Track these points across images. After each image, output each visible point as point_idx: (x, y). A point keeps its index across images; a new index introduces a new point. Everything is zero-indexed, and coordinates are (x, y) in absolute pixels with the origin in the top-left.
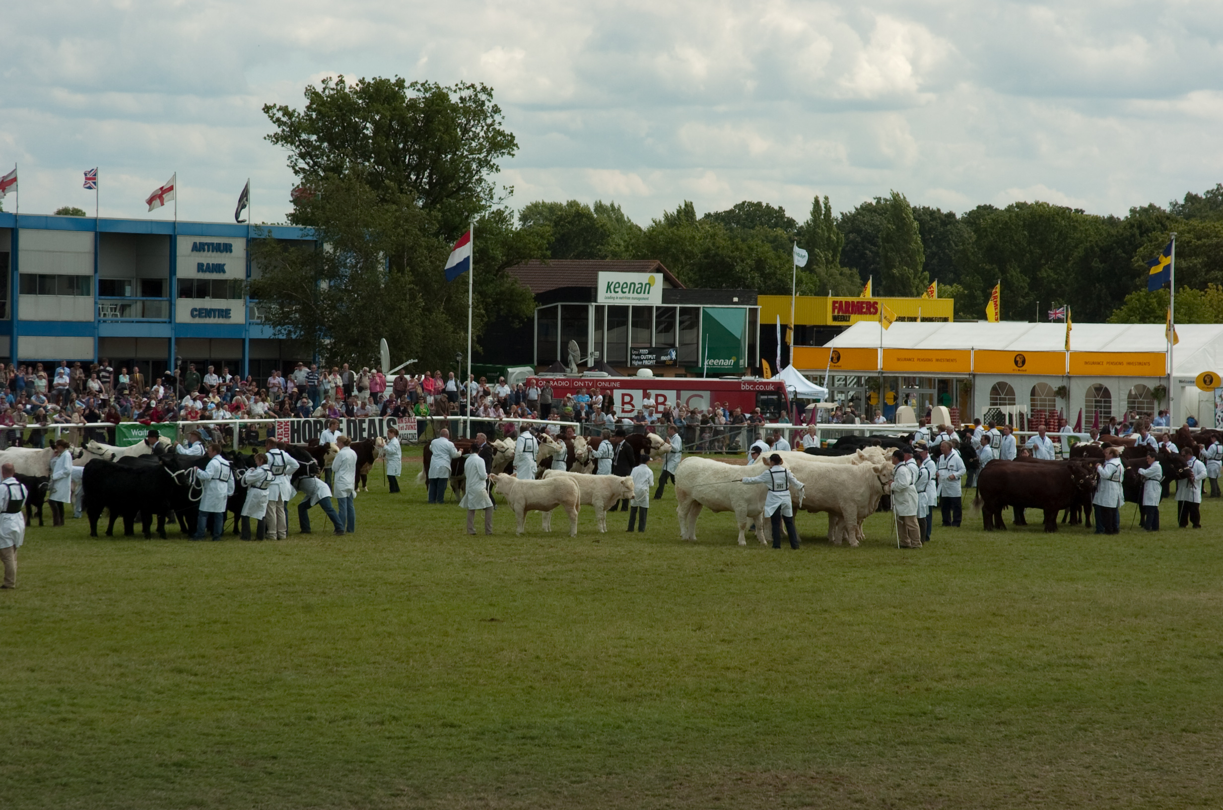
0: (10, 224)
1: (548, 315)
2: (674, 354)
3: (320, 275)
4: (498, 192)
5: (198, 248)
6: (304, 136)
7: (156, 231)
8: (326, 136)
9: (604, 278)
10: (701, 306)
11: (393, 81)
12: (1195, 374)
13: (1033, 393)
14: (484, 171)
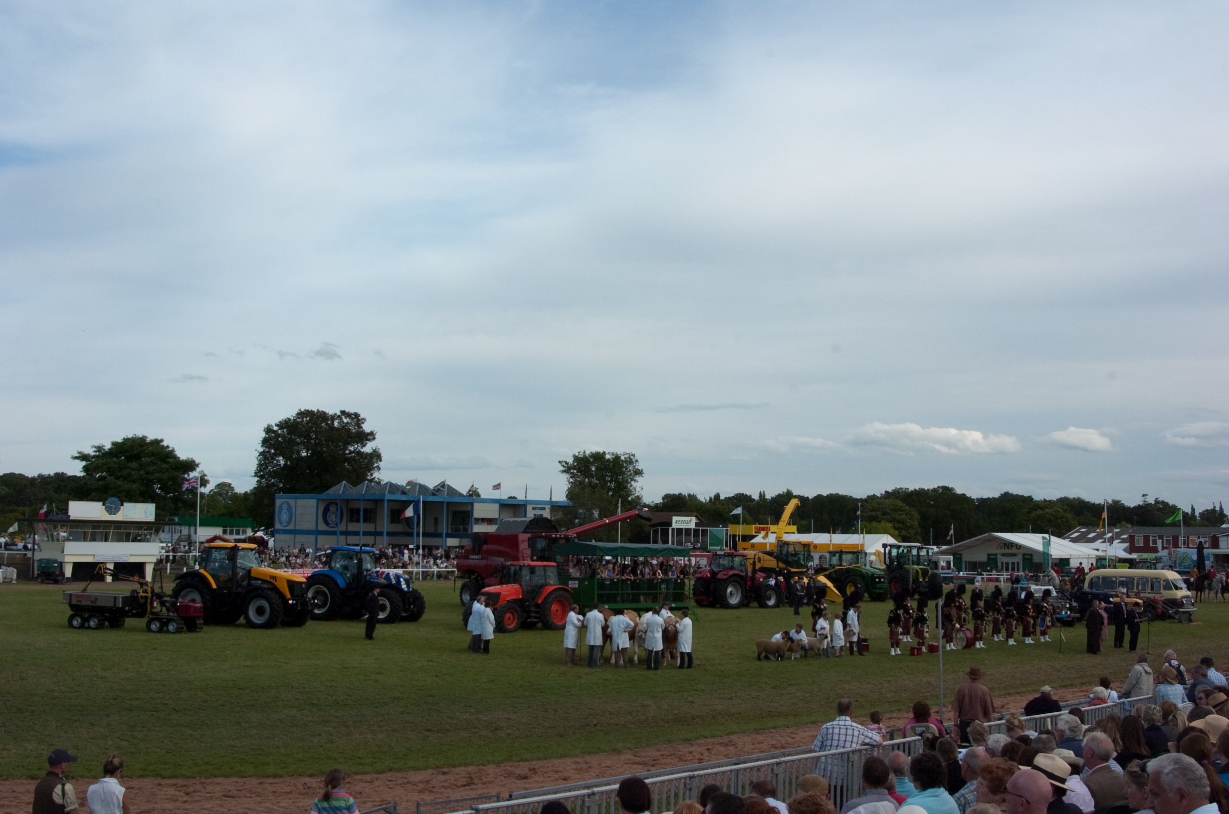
0: (471, 501)
1: (656, 532)
2: (699, 545)
3: (576, 518)
4: (638, 489)
5: (534, 509)
6: (572, 471)
7: (520, 503)
8: (579, 470)
9: (675, 519)
10: (709, 528)
11: (602, 452)
12: (873, 551)
13: (820, 558)
14: (633, 483)
